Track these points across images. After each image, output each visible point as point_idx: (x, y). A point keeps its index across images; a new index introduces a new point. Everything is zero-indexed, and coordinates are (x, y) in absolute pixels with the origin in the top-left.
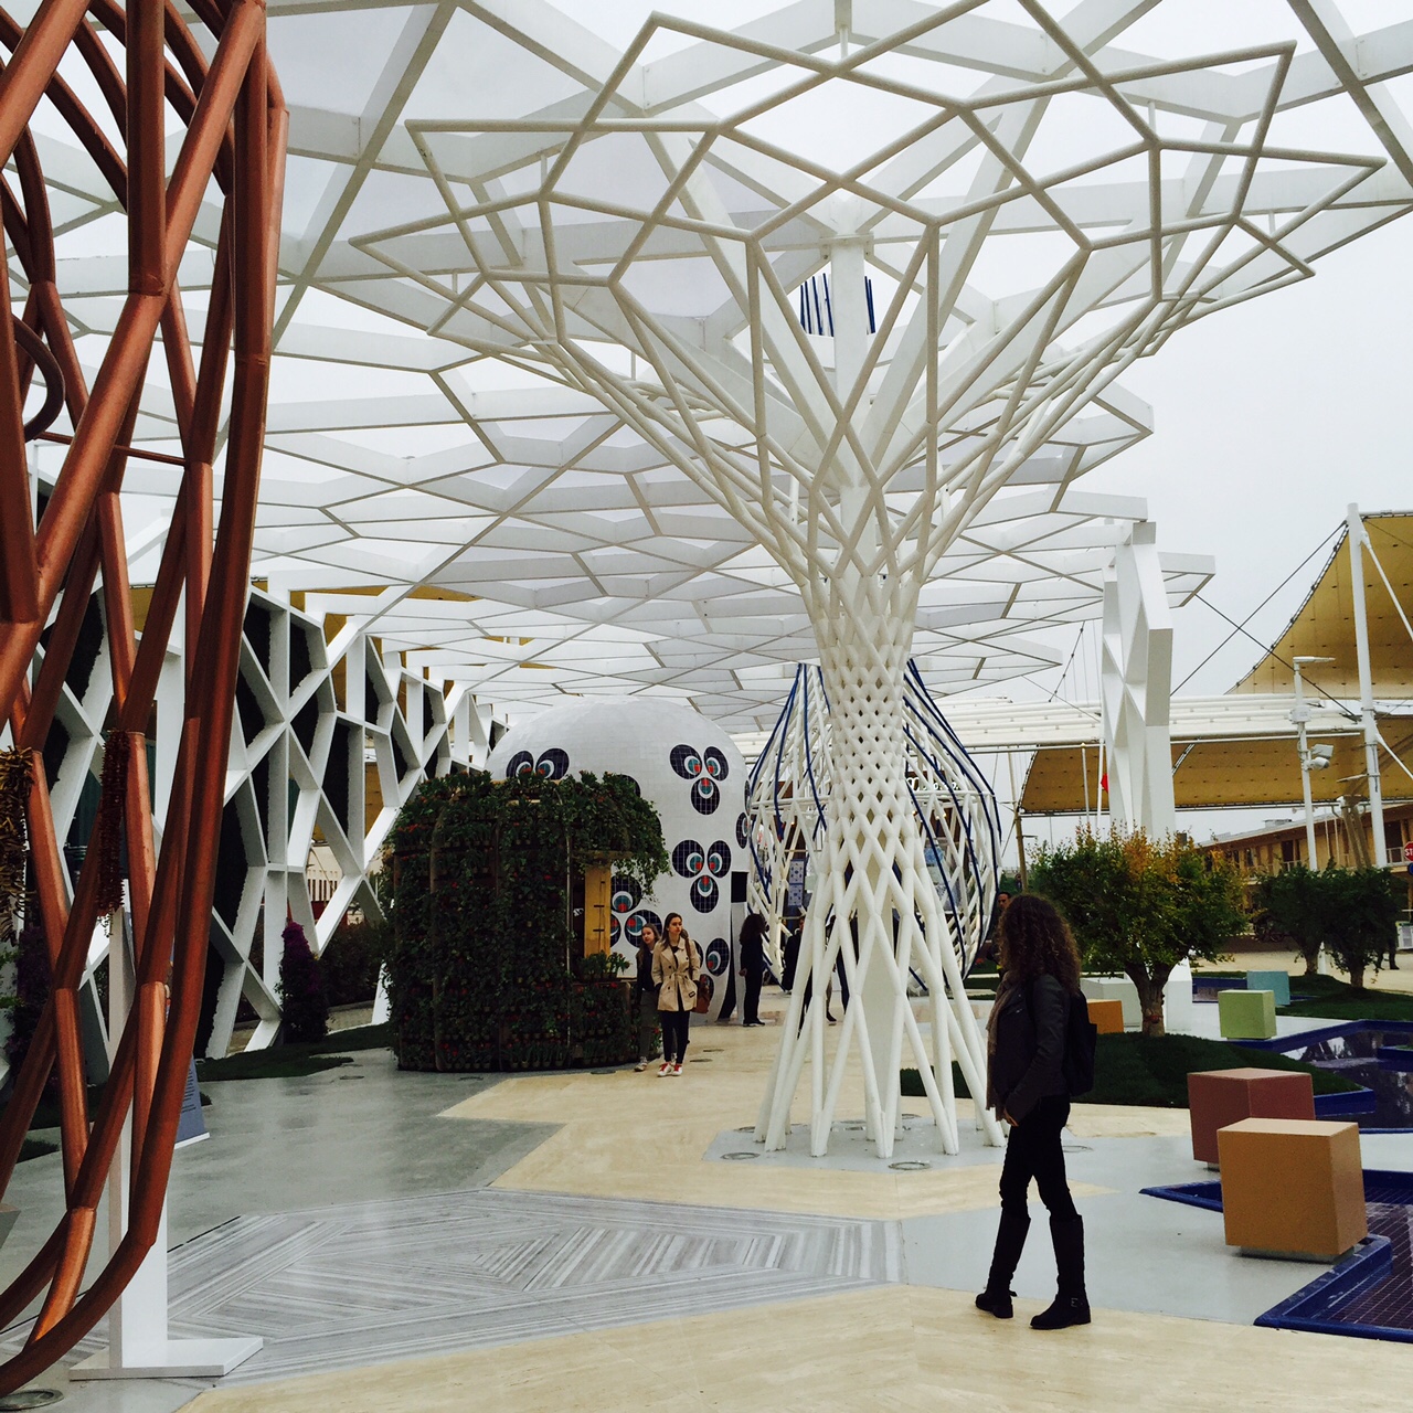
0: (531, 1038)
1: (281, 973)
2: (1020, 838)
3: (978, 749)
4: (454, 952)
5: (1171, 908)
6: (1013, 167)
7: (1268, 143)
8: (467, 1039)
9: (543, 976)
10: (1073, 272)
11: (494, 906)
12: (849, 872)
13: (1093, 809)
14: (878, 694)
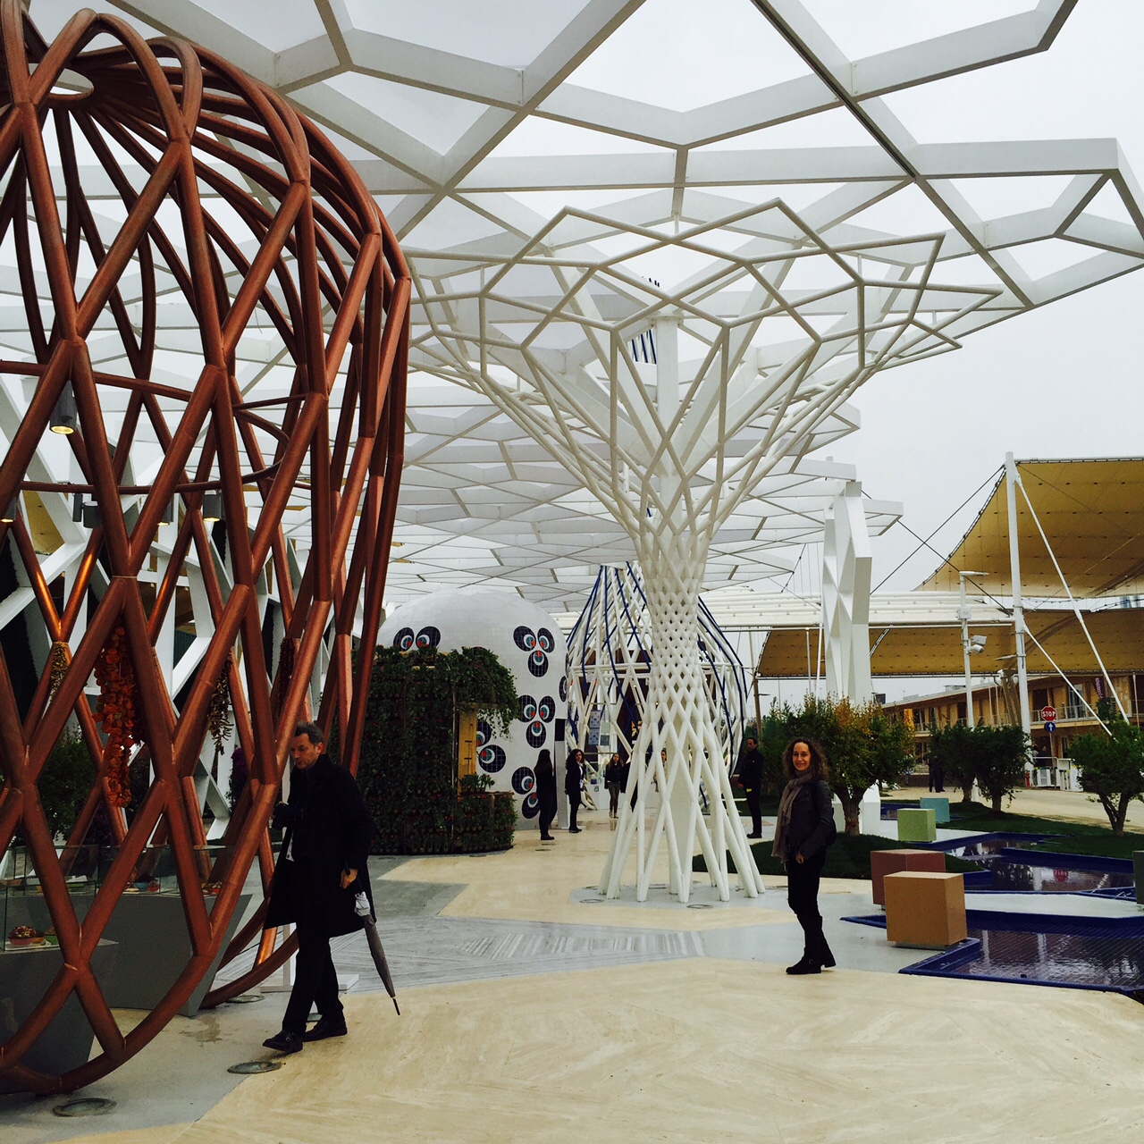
0: (427, 832)
1: (230, 784)
2: (757, 695)
3: (728, 629)
4: (374, 771)
5: (865, 751)
6: (773, 293)
7: (931, 281)
8: (381, 831)
9: (436, 789)
10: (810, 356)
11: (402, 740)
12: (661, 724)
13: (814, 675)
14: (683, 609)
